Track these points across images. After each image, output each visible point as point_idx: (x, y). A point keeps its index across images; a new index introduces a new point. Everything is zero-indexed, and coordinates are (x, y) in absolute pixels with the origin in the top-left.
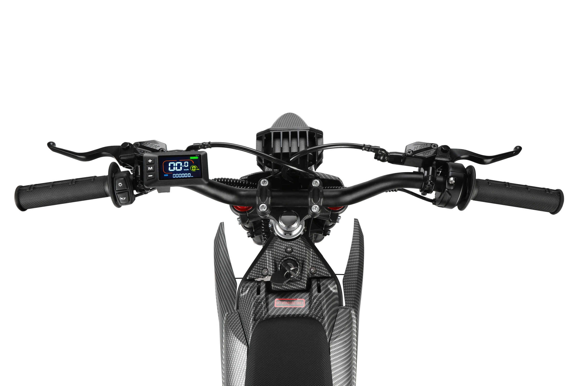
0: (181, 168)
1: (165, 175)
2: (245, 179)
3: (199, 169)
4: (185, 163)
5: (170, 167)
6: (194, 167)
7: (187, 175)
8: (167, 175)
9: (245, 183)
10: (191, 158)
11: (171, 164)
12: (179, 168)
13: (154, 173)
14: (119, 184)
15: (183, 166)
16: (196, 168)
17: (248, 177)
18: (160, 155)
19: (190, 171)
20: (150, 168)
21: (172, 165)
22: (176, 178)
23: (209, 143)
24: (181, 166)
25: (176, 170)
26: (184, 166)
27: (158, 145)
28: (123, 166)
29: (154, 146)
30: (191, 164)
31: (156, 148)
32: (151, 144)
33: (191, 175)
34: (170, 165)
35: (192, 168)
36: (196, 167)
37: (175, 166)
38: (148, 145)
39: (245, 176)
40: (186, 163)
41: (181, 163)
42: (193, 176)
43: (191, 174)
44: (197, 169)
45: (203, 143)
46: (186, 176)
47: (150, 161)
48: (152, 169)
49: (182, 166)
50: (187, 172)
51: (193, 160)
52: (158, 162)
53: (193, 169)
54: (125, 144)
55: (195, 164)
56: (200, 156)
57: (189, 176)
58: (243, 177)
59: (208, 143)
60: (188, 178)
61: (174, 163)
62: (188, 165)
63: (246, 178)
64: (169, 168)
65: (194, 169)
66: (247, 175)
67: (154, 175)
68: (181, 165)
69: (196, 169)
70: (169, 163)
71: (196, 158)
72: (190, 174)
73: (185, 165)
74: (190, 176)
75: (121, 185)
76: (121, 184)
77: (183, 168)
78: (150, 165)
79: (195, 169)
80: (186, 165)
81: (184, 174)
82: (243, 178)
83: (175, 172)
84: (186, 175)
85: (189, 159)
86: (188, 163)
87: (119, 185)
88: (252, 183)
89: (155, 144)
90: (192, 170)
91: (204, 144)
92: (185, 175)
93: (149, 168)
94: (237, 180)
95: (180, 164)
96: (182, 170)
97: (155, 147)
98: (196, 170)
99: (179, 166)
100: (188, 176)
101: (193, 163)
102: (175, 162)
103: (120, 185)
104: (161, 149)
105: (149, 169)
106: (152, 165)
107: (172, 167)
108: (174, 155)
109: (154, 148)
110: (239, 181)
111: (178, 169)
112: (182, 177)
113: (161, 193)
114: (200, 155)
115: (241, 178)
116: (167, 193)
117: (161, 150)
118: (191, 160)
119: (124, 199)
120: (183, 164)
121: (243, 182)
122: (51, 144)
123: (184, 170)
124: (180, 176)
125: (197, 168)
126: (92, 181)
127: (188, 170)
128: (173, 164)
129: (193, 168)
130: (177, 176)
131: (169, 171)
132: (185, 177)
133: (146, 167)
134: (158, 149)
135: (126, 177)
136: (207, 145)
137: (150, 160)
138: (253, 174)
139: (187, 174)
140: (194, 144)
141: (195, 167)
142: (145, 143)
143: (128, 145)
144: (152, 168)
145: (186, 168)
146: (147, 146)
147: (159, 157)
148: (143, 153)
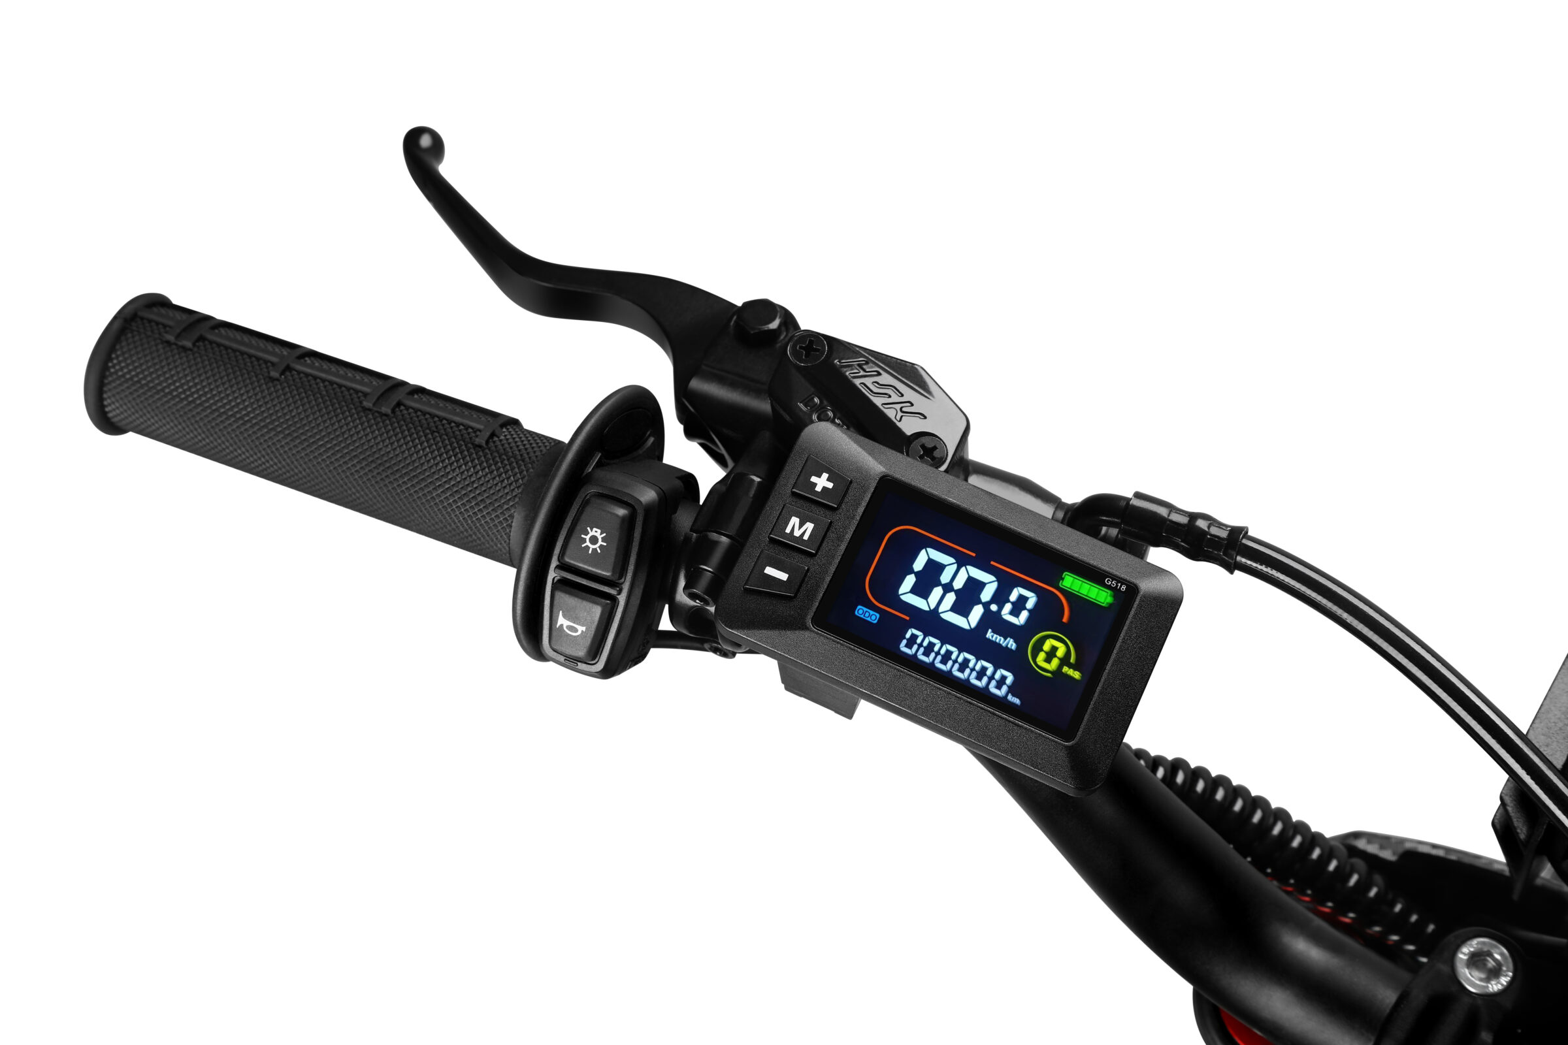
0: (977, 612)
1: (861, 611)
2: (1373, 861)
3: (1077, 675)
4: (1013, 597)
5: (917, 574)
6: (1054, 649)
7: (989, 672)
8: (873, 617)
9: (1363, 886)
10: (1070, 581)
11: (930, 563)
12: (961, 607)
13: (804, 564)
14: (591, 534)
15: (994, 607)
16: (1065, 661)
17: (1400, 850)
18: (898, 476)
19: (1016, 661)
20: (799, 528)
21: (934, 569)
22: (912, 663)
23: (1237, 533)
24: (979, 602)
25: (940, 610)
26: (1001, 608)
27: (920, 403)
28: (690, 433)
29: (895, 398)
30: (1044, 618)
31: (900, 414)
32: (886, 378)
33: (1011, 689)
34: (919, 564)
35: (1038, 648)
36: (1068, 653)
37: (948, 588)
38: (868, 381)
39: (1384, 840)
40: (1022, 600)
41: (994, 586)
42: (1017, 701)
43: (1014, 683)
44: (1065, 669)
45: (1194, 517)
46: (979, 678)
47: (822, 482)
48: (806, 537)
49: (986, 606)
50: (999, 657)
51: (1071, 596)
52: (861, 510)
53: (1042, 656)
54: (763, 308)
55: (1068, 631)
56: (1127, 594)
57: (999, 687)
58: (1371, 837)
59: (1224, 534)
60: (983, 695)
61: (952, 560)
62: (1024, 615)
63: (1388, 855)
64: (910, 581)
65: (1048, 660)
66: (1402, 841)
67: (799, 581)
68: (987, 595)
69: (1060, 667)
70: (925, 547)
71: (1101, 596)
72: (1010, 678)
73: (1008, 607)
74: (1004, 689)
75: (600, 542)
76: (600, 537)
77: (991, 620)
78: (809, 504)
79: (1055, 663)
80: (1015, 612)
81: (978, 659)
82: (1361, 844)
83: (931, 622)
84: (984, 669)
85: (1055, 580)
86: (1030, 604)
87: (587, 538)
88: (1405, 913)
89: (909, 394)
90: (1035, 657)
91: (1202, 524)
92: (978, 668)
93: (795, 521)
94: (1314, 839)
95: (981, 585)
96: (972, 630)
97: (898, 407)
98: (1058, 672)
99: (967, 597)
100: (993, 683)
101: (1065, 619)
102: (962, 562)
103: (594, 540)
104: (929, 442)
105: (788, 530)
106: (820, 512)
107: (928, 579)
108: (978, 512)
109: (891, 413)
110: (1330, 847)
111: (955, 609)
112: (950, 671)
113: (801, 696)
114: (1133, 589)
115: (1357, 835)
116: (833, 712)
117: (923, 446)
118: (1063, 591)
119: (576, 631)
120: (1000, 597)
121: (1350, 876)
122: (425, 141)
123: (989, 634)
124: (946, 657)
125: (1072, 660)
126: (480, 440)
127: (1011, 644)
128: (941, 567)
129: (1047, 646)
130: (929, 649)
131: (897, 597)
132: (968, 680)
133: (779, 508)
134: (909, 426)
135: (649, 509)
136: (1216, 541)
137: (825, 476)
138: (1441, 853)
139: (990, 668)
140: (1138, 495)
141: (1061, 653)
142: (854, 361)
143: (774, 325)
144: (810, 526)
145: (1006, 629)
146: (857, 382)
147: (887, 484)
148: (815, 417)
